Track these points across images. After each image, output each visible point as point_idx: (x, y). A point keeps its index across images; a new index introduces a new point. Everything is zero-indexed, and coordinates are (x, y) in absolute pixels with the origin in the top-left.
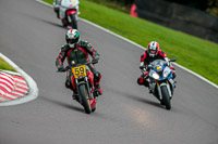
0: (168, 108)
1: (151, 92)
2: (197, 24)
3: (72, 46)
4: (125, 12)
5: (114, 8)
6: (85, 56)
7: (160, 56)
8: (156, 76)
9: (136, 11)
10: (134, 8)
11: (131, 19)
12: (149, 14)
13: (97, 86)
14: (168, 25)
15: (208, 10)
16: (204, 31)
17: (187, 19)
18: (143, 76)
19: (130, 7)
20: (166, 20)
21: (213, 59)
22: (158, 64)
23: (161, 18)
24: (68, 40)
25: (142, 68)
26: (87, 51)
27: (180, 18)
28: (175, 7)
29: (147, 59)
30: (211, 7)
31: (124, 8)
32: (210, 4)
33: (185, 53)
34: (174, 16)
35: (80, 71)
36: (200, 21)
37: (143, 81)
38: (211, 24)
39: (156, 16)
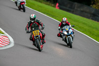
0: (71, 47)
2: (86, 12)
3: (33, 21)
4: (54, 6)
6: (38, 26)
7: (67, 24)
8: (66, 33)
9: (58, 6)
10: (57, 5)
11: (56, 10)
13: (43, 39)
14: (73, 12)
15: (91, 5)
16: (89, 15)
17: (82, 10)
18: (60, 33)
20: (72, 10)
22: (66, 28)
23: (70, 9)
24: (31, 19)
25: (59, 29)
26: (39, 24)
27: (79, 9)
28: (76, 4)
29: (62, 25)
30: (93, 4)
31: (53, 5)
32: (92, 3)
34: (76, 8)
35: (36, 33)
36: (88, 11)
37: (60, 35)
38: (93, 12)
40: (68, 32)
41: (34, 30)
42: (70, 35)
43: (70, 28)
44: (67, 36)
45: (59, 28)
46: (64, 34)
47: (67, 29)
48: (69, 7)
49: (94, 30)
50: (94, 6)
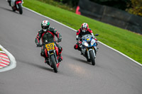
0: (93, 64)
1: (82, 54)
2: (119, 19)
5: (66, 9)
9: (79, 10)
10: (78, 8)
11: (76, 16)
12: (88, 13)
14: (100, 20)
15: (127, 10)
16: (124, 24)
18: (78, 44)
19: (76, 8)
20: (99, 16)
21: (129, 42)
22: (87, 37)
23: (96, 15)
24: (43, 27)
25: (77, 39)
27: (108, 15)
28: (105, 8)
30: (129, 8)
31: (72, 9)
32: (128, 6)
33: (111, 38)
34: (104, 14)
36: (122, 17)
38: (129, 19)
39: (92, 14)
40: (89, 43)
41: (47, 43)
42: (92, 47)
43: (92, 38)
44: (89, 48)
45: (77, 37)
46: (83, 46)
47: (89, 39)
48: (95, 13)
49: (131, 45)
50: (131, 10)
